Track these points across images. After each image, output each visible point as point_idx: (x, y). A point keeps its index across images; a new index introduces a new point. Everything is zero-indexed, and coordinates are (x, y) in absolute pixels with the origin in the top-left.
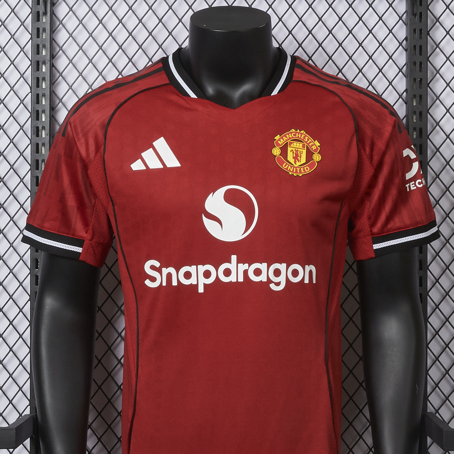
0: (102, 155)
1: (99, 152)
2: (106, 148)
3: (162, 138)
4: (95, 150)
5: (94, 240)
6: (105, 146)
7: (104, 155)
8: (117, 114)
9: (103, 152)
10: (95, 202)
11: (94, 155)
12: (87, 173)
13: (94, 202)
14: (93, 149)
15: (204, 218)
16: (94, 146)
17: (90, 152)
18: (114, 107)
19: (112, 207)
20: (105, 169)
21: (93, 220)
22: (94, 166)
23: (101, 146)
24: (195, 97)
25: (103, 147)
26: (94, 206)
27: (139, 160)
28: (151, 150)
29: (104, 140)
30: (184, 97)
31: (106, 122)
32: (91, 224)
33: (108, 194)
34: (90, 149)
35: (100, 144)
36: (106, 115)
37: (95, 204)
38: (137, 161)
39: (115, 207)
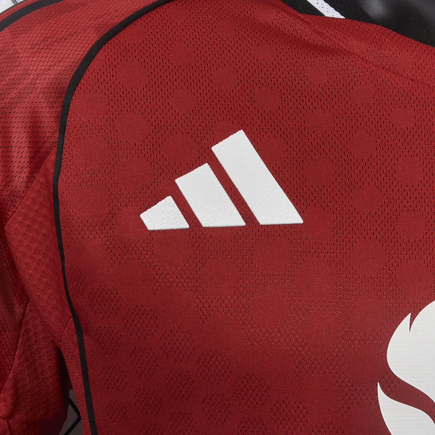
0: (51, 178)
1: (41, 170)
2: (64, 157)
3: (241, 134)
4: (30, 162)
5: (17, 417)
6: (60, 153)
7: (56, 179)
8: (101, 56)
9: (52, 171)
10: (24, 314)
11: (25, 179)
12: (4, 229)
13: (22, 311)
14: (23, 160)
15: (382, 397)
16: (26, 150)
17: (15, 168)
18: (92, 38)
19: (75, 337)
20: (57, 223)
21: (16, 362)
22: (24, 211)
23: (48, 153)
24: (337, 15)
25: (52, 157)
26: (20, 324)
27: (169, 202)
28: (205, 169)
29: (57, 134)
30: (302, 16)
31: (67, 80)
32: (10, 376)
33: (64, 297)
34: (14, 159)
35: (47, 145)
36: (68, 60)
37: (23, 318)
38: (159, 204)
39: (86, 338)
